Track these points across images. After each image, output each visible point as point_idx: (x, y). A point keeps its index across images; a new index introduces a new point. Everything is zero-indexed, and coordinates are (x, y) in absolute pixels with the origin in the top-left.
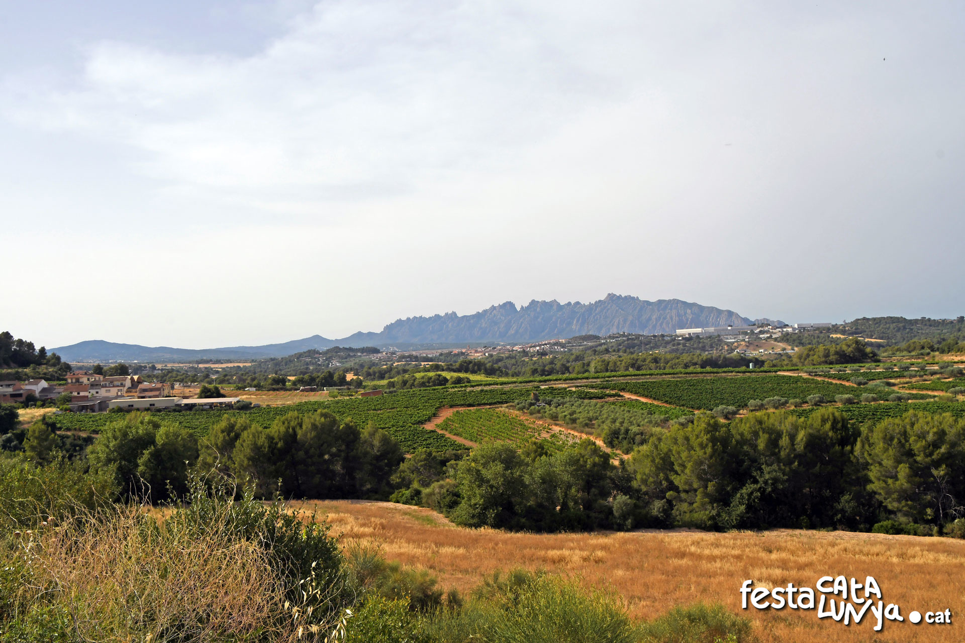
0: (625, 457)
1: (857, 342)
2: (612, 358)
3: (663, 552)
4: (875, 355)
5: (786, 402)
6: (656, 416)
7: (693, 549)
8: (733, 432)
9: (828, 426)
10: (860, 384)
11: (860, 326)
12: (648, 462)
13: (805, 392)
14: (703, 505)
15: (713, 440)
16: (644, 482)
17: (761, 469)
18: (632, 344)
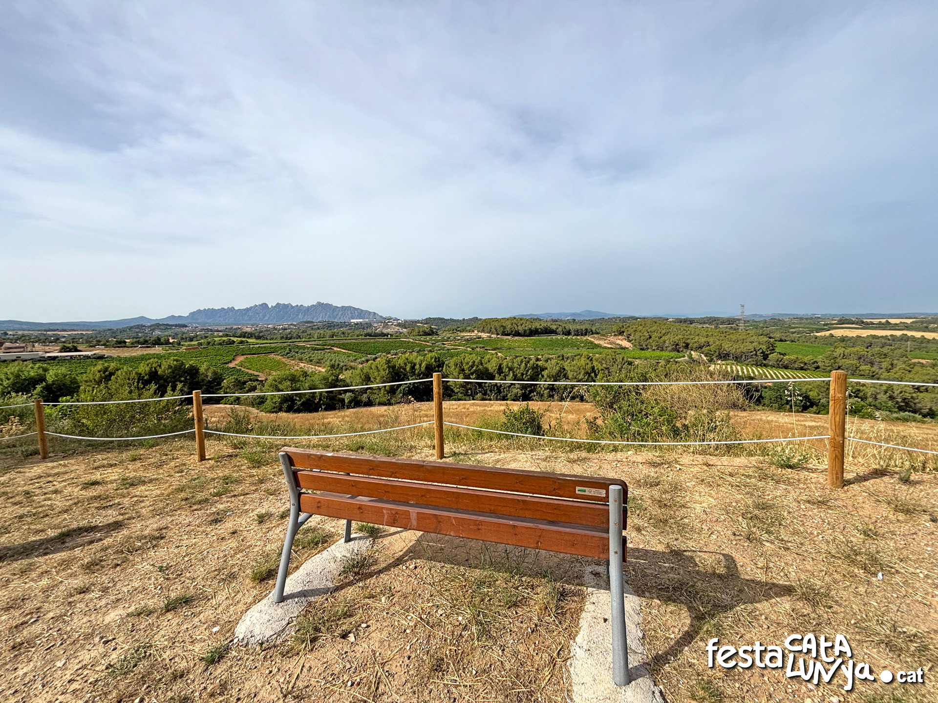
2: (323, 331)
4: (437, 332)
5: (406, 351)
10: (433, 344)
11: (430, 321)
13: (413, 347)
18: (330, 326)
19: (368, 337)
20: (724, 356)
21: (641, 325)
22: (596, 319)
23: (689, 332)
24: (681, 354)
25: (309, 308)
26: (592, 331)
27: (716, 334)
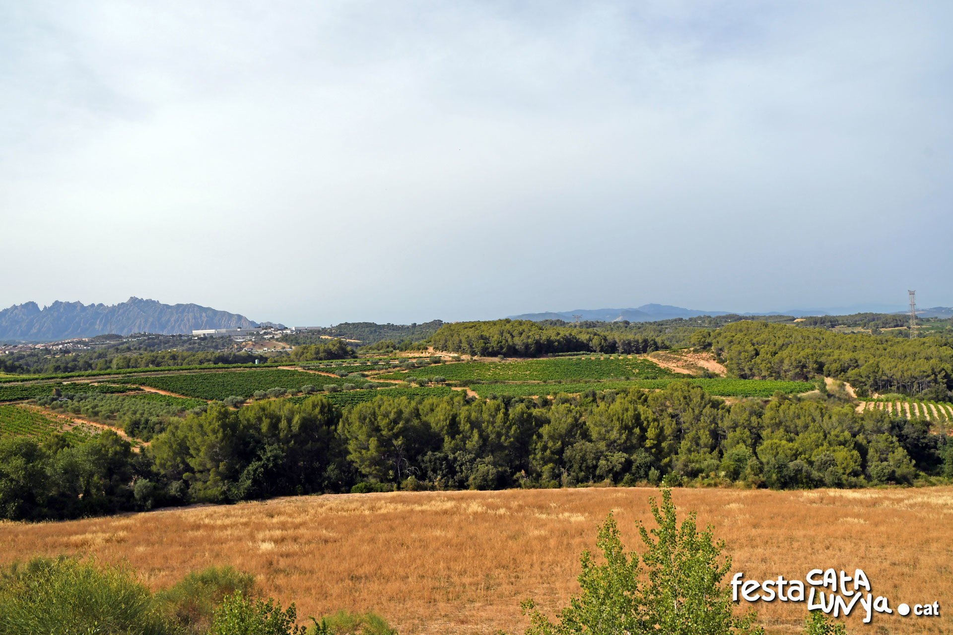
0: (145, 445)
1: (340, 342)
2: (134, 355)
3: (181, 527)
4: (354, 352)
5: (285, 392)
6: (174, 407)
7: (207, 521)
8: (241, 418)
9: (317, 410)
10: (342, 376)
11: (344, 329)
12: (166, 448)
13: (300, 383)
14: (216, 482)
15: (224, 426)
16: (163, 466)
17: (264, 449)
18: (152, 342)
19: (220, 365)
20: (883, 385)
21: (741, 331)
22: (667, 322)
23: (823, 342)
24: (807, 384)
25: (114, 310)
26: (655, 343)
27: (869, 345)
